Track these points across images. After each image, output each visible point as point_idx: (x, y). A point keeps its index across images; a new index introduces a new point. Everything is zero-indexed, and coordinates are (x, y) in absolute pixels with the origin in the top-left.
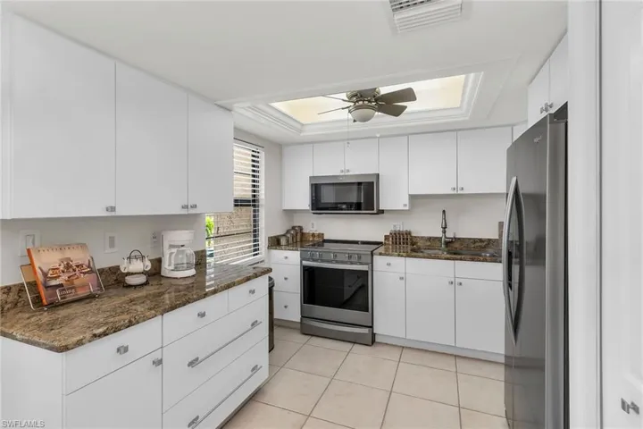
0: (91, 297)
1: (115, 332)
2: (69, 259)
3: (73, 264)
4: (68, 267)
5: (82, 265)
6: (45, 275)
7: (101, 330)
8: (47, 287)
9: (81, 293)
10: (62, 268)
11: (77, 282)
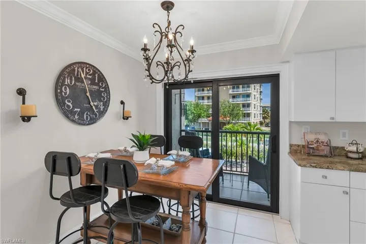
0: (326, 156)
1: (320, 168)
2: (318, 139)
3: (320, 141)
4: (317, 141)
5: (323, 142)
6: (308, 143)
7: (314, 165)
8: (308, 147)
9: (322, 153)
10: (315, 141)
11: (320, 148)
